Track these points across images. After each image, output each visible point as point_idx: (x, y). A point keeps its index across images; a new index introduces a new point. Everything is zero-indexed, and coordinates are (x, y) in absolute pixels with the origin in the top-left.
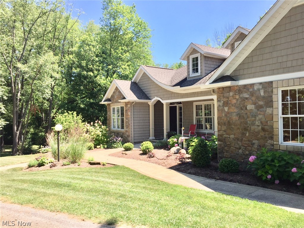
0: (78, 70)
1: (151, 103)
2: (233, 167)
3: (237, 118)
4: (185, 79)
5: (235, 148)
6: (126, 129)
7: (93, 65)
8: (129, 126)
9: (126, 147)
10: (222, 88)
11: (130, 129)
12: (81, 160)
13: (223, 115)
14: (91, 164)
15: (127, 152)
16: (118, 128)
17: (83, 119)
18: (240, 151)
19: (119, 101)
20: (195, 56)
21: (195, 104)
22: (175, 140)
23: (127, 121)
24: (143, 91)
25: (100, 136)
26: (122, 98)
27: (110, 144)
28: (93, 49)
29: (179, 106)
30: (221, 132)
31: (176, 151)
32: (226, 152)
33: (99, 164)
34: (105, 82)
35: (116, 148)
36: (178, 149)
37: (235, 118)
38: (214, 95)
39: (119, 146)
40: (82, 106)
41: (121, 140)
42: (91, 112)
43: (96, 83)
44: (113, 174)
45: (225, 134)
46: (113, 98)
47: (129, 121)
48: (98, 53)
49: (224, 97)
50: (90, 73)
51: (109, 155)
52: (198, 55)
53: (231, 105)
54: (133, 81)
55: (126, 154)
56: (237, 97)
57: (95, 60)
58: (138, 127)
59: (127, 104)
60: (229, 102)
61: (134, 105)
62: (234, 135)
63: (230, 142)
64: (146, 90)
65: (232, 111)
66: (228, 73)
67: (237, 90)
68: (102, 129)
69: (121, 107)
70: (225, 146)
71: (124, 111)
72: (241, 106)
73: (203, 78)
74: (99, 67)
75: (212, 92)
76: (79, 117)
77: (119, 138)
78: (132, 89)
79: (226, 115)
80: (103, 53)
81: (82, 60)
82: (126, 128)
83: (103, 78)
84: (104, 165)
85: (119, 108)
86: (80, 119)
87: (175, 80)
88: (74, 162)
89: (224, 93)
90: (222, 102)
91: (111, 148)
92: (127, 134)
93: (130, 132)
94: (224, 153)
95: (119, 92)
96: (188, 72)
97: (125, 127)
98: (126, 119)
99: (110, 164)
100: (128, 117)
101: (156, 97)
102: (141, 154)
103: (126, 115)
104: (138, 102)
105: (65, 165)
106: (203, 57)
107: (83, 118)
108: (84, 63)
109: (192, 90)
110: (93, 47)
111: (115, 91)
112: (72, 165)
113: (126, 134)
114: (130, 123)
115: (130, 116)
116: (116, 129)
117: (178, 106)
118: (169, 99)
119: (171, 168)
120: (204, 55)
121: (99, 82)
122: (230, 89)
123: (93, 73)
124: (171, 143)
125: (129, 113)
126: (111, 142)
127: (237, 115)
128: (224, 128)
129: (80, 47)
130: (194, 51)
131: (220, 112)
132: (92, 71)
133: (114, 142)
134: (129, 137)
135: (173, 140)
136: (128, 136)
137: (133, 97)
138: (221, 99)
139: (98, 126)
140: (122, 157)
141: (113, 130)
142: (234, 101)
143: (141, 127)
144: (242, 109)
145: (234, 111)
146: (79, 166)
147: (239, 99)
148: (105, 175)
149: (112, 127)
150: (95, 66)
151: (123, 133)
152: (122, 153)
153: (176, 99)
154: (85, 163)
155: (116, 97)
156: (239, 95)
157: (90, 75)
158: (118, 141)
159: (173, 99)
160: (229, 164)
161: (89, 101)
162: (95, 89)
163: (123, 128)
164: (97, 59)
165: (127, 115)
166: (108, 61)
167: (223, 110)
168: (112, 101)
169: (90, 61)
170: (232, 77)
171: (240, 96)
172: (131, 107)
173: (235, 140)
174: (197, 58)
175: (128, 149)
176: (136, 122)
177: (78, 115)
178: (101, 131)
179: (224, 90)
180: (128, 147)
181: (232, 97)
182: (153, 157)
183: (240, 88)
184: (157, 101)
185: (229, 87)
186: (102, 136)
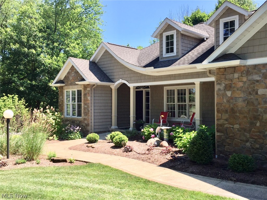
0: (17, 46)
1: (114, 86)
2: (249, 165)
3: (244, 104)
4: (157, 59)
5: (241, 140)
6: (85, 117)
7: (36, 41)
8: (89, 113)
9: (91, 138)
10: (223, 68)
11: (90, 117)
12: (40, 156)
13: (225, 101)
14: (54, 161)
15: (93, 145)
16: (73, 115)
17: (26, 105)
18: (248, 144)
19: (77, 83)
20: (169, 34)
21: (165, 89)
22: (151, 130)
23: (86, 106)
24: (104, 73)
25: (54, 124)
26: (80, 80)
27: (66, 134)
28: (36, 23)
29: (146, 90)
30: (222, 121)
31: (156, 143)
32: (228, 145)
33: (65, 161)
34: (50, 61)
35: (74, 139)
36: (157, 140)
37: (241, 104)
38: (210, 77)
39: (77, 136)
40: (22, 89)
41: (79, 129)
42: (32, 96)
43: (40, 62)
44: (95, 176)
45: (227, 124)
46: (67, 80)
47: (88, 107)
48: (42, 28)
49: (226, 79)
50: (32, 51)
51: (70, 149)
52: (174, 32)
53: (235, 89)
54: (91, 60)
55: (93, 148)
56: (245, 79)
57: (37, 36)
58: (98, 114)
59: (85, 87)
60: (233, 85)
61: (94, 88)
62: (240, 124)
63: (233, 133)
64: (107, 72)
65: (238, 97)
66: (233, 51)
67: (244, 71)
68: (55, 116)
69: (78, 91)
70: (227, 138)
71: (82, 95)
72: (250, 90)
73: (180, 58)
74: (43, 44)
75: (208, 74)
76: (22, 101)
77: (77, 128)
78: (91, 69)
79: (228, 101)
80: (48, 28)
81: (22, 35)
82: (85, 115)
83: (48, 57)
84: (71, 162)
85: (75, 91)
86: (23, 104)
87: (143, 61)
88: (30, 159)
89: (226, 75)
90: (224, 85)
91: (67, 140)
92: (86, 122)
93: (90, 120)
94: (225, 146)
95: (75, 72)
96: (161, 51)
97: (83, 115)
98: (85, 104)
99: (78, 161)
100: (88, 102)
101: (121, 80)
102: (113, 147)
103: (84, 99)
104: (99, 84)
105: (20, 164)
106: (180, 34)
107: (26, 103)
108: (24, 38)
109: (167, 72)
110: (36, 20)
111: (71, 71)
112: (28, 163)
113: (84, 122)
114: (90, 109)
115: (89, 102)
116: (71, 116)
117: (144, 90)
118: (137, 82)
119: (163, 165)
120: (182, 32)
121: (43, 61)
122: (235, 70)
123: (36, 50)
124: (146, 133)
125: (89, 98)
126: (66, 132)
127: (244, 101)
128: (225, 116)
129: (19, 20)
130: (169, 27)
131: (220, 98)
132: (34, 47)
133: (71, 132)
134: (89, 126)
135: (149, 130)
136: (87, 125)
137: (94, 79)
138: (221, 81)
139: (50, 112)
140: (89, 151)
141: (67, 118)
142: (241, 84)
143: (102, 114)
144: (250, 94)
145: (239, 97)
146: (38, 164)
147: (247, 81)
148: (83, 177)
149: (65, 113)
150: (37, 42)
151: (80, 122)
152: (87, 146)
153: (146, 82)
154: (45, 160)
155: (71, 78)
156: (247, 78)
157: (33, 53)
158: (76, 130)
159: (143, 82)
160: (244, 160)
161: (30, 84)
162: (38, 69)
163: (79, 115)
164: (40, 35)
165: (86, 100)
166: (53, 38)
167: (224, 95)
168: (66, 83)
169: (31, 36)
170: (238, 56)
171: (249, 78)
172: (91, 90)
173: (240, 131)
174: (172, 36)
175: (92, 141)
176: (96, 108)
177: (20, 99)
178: (54, 119)
179: (226, 71)
180: (93, 138)
181: (237, 79)
182: (131, 151)
183: (248, 68)
184: (121, 84)
185: (232, 67)
186: (55, 125)
